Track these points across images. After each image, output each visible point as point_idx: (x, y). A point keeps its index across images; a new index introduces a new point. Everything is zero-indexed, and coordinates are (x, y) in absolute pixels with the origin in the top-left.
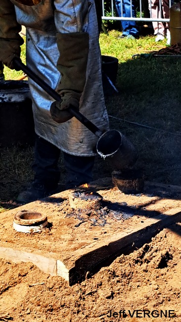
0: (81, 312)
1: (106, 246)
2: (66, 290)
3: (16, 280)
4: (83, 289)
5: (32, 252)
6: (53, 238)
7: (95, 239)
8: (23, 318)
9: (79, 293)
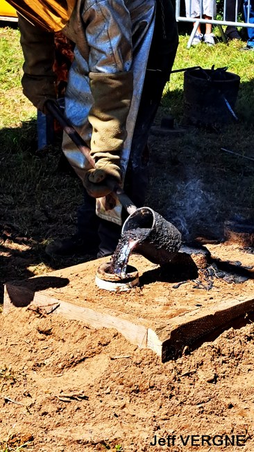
0: (174, 397)
1: (211, 315)
2: (157, 367)
3: (95, 350)
4: (179, 367)
5: (117, 316)
6: (144, 301)
7: (198, 305)
8: (101, 399)
9: (173, 373)
